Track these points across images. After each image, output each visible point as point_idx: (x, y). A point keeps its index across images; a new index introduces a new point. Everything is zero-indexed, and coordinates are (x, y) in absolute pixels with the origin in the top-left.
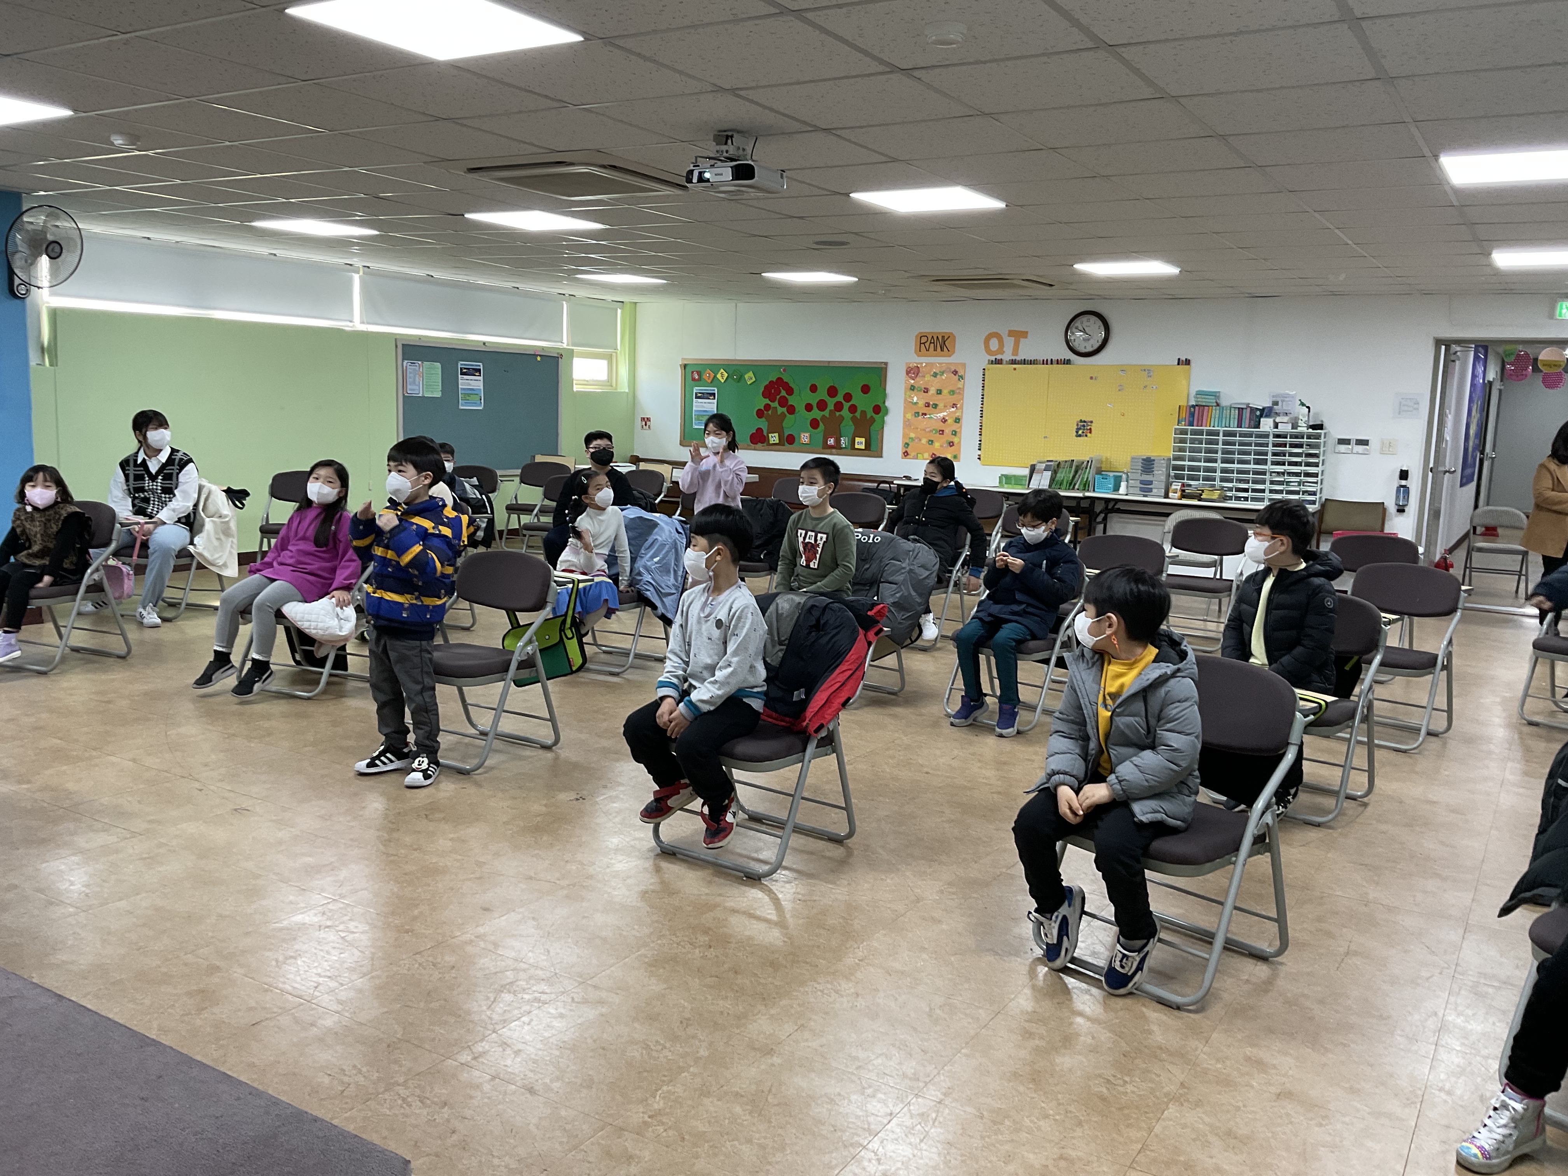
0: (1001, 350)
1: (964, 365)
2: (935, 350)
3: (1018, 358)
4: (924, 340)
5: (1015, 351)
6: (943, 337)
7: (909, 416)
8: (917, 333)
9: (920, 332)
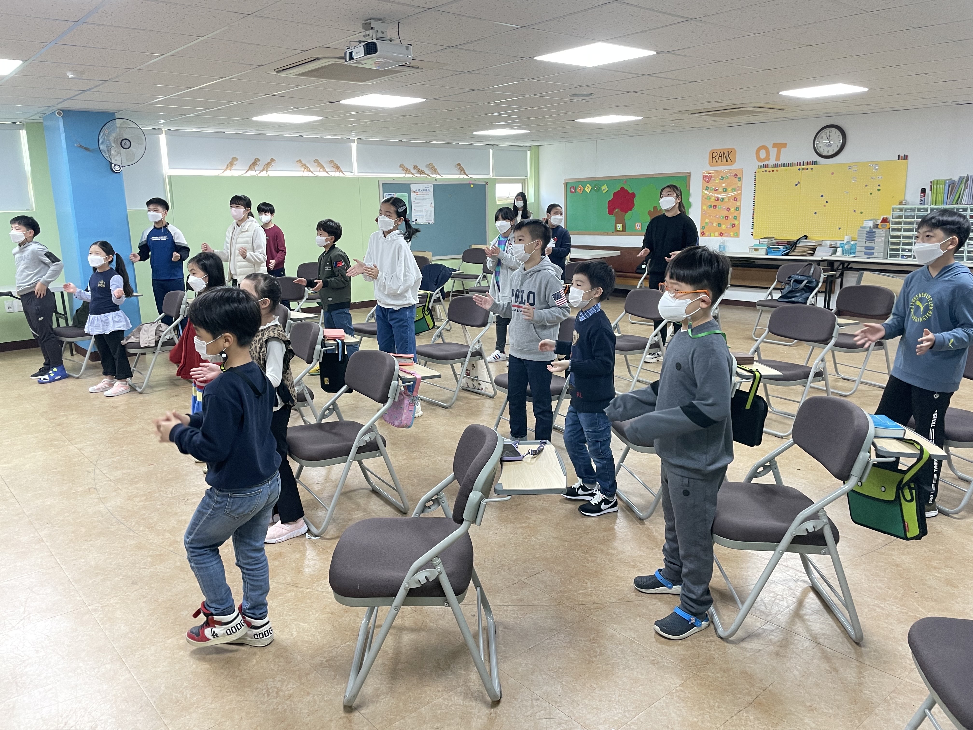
0: (767, 158)
1: (742, 170)
2: (722, 161)
3: (779, 163)
4: (715, 155)
5: (778, 158)
6: (728, 152)
7: (705, 208)
8: (710, 150)
9: (712, 150)
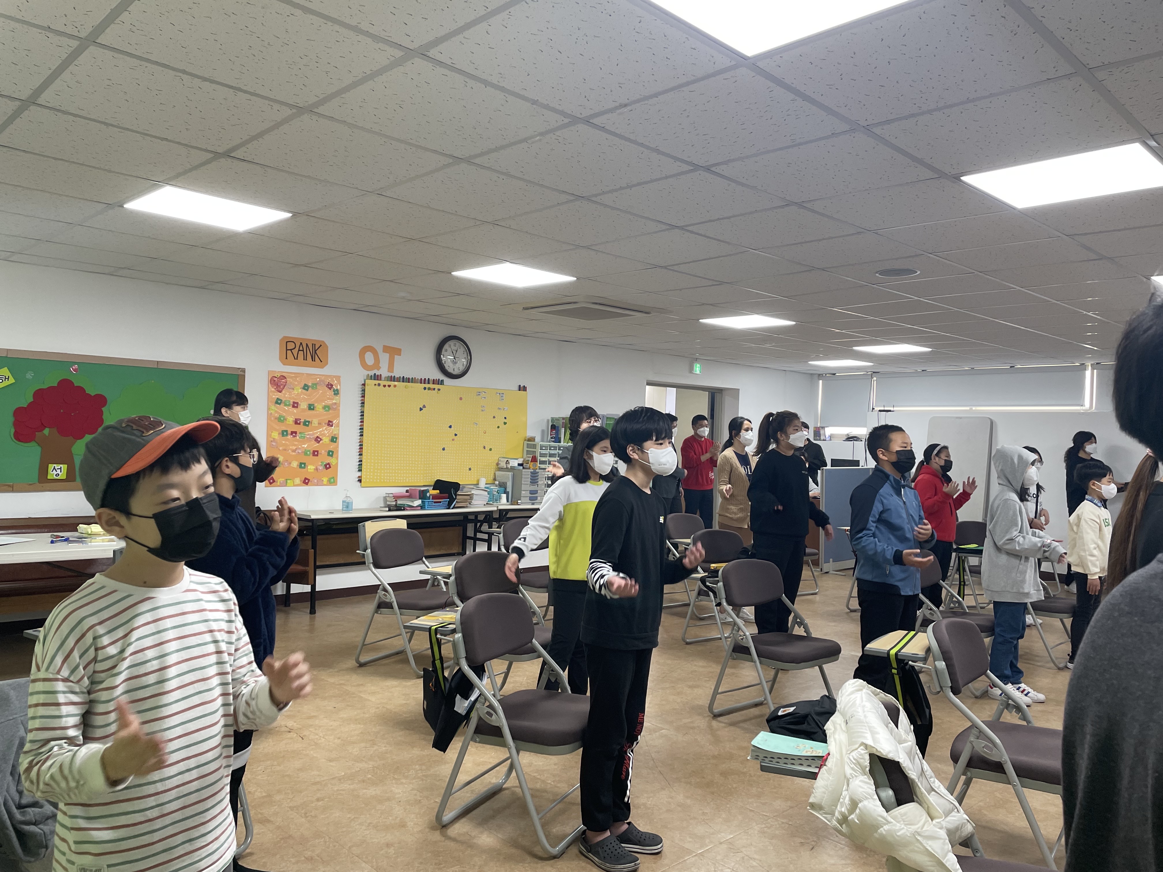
0: (377, 365)
1: (338, 378)
2: (305, 359)
3: (397, 375)
4: (291, 346)
5: (391, 368)
6: (314, 345)
7: (275, 435)
8: (280, 338)
9: (285, 337)
